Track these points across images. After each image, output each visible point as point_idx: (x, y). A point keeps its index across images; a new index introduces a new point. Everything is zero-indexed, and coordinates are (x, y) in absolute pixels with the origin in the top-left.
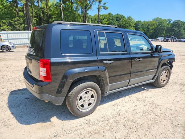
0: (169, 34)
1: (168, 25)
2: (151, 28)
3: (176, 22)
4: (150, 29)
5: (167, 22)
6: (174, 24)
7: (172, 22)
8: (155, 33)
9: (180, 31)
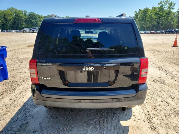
0: (29, 25)
1: (25, 16)
2: (9, 18)
3: (32, 15)
4: (7, 19)
5: (23, 13)
6: (30, 16)
7: (27, 14)
8: (14, 24)
9: (37, 22)
